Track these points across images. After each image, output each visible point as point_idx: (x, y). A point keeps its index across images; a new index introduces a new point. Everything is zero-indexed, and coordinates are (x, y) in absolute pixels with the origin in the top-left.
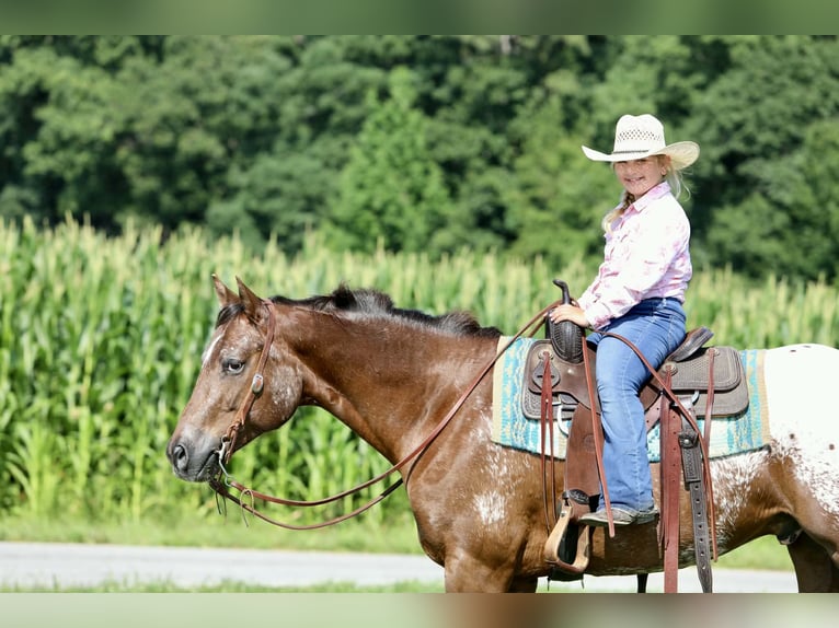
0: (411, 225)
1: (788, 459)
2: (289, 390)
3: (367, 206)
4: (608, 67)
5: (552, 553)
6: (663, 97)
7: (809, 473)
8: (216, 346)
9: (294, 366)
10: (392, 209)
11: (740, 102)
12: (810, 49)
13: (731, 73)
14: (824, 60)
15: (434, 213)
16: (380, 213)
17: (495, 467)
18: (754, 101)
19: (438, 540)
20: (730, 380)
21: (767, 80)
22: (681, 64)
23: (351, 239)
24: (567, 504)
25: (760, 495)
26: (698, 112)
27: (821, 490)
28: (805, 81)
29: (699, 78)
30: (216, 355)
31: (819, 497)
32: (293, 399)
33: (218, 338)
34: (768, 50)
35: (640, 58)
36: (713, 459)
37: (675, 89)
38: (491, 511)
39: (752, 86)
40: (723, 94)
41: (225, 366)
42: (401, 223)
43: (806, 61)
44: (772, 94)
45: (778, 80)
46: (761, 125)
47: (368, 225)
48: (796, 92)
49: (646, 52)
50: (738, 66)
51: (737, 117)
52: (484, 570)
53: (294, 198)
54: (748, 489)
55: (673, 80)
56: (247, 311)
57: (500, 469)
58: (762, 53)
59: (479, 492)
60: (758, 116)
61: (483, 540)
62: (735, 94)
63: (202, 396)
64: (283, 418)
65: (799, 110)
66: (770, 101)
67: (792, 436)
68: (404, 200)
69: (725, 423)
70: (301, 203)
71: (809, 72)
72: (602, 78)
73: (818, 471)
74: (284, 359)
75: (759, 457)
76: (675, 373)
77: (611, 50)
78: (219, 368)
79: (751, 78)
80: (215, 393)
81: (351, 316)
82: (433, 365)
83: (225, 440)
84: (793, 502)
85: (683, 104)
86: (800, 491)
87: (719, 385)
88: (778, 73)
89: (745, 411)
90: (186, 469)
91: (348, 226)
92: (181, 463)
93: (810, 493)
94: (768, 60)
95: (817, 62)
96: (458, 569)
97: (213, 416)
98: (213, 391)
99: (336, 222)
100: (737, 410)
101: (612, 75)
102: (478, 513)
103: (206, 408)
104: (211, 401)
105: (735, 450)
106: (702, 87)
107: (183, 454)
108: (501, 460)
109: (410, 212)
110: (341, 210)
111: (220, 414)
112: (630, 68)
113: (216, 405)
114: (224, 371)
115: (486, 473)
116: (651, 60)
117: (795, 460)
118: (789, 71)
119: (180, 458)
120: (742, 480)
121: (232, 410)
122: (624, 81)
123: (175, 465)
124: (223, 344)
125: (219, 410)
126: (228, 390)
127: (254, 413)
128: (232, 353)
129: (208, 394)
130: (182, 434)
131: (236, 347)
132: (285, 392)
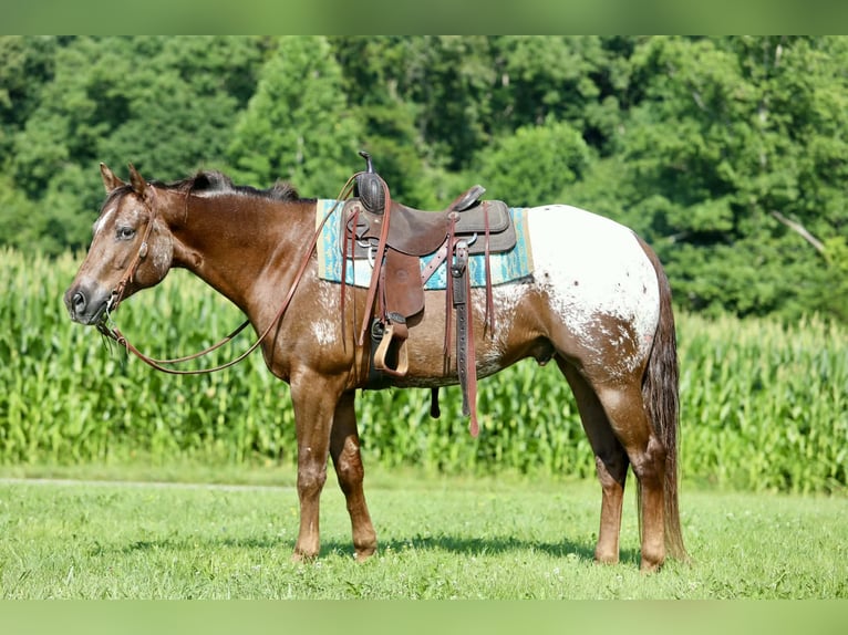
1: (544, 293)
2: (165, 256)
4: (26, 119)
5: (380, 362)
6: (74, 142)
7: (560, 305)
8: (111, 217)
9: (169, 238)
11: (139, 146)
12: (196, 103)
13: (130, 122)
14: (207, 112)
17: (325, 300)
18: (150, 146)
19: (285, 360)
20: (501, 224)
21: (160, 128)
22: (88, 115)
24: (389, 324)
25: (523, 320)
26: (104, 155)
27: (568, 318)
28: (192, 130)
29: (104, 127)
30: (111, 223)
31: (568, 324)
32: (168, 264)
33: (111, 211)
34: (160, 103)
35: (53, 110)
36: (494, 286)
37: (85, 137)
38: (325, 334)
39: (148, 133)
40: (124, 140)
41: (119, 233)
43: (190, 112)
44: (164, 140)
45: (170, 128)
46: (156, 165)
48: (184, 139)
49: (59, 105)
50: (136, 117)
51: (136, 159)
52: (322, 381)
54: (514, 314)
55: (82, 129)
56: (137, 191)
57: (329, 302)
58: (155, 105)
59: (315, 320)
60: (153, 158)
61: (320, 357)
62: (135, 140)
63: (98, 255)
65: (187, 154)
66: (163, 146)
67: (547, 275)
69: (500, 256)
71: (194, 122)
72: (22, 128)
73: (567, 303)
74: (163, 231)
75: (522, 289)
76: (458, 220)
77: (30, 105)
78: (113, 234)
79: (147, 127)
80: (109, 254)
81: (207, 194)
82: (272, 227)
83: (115, 293)
84: (549, 327)
85: (92, 149)
86: (554, 320)
87: (493, 227)
88: (168, 123)
89: (513, 248)
90: (83, 313)
92: (79, 308)
93: (561, 321)
94: (160, 111)
95: (201, 114)
96: (302, 382)
97: (107, 271)
98: (107, 252)
100: (507, 248)
101: (30, 124)
102: (315, 337)
103: (102, 265)
104: (105, 259)
105: (508, 279)
106: (105, 135)
107: (81, 300)
108: (330, 293)
111: (112, 271)
112: (46, 119)
113: (109, 263)
114: (118, 236)
115: (320, 305)
116: (64, 113)
117: (550, 294)
118: (178, 121)
119: (78, 304)
120: (509, 306)
121: (122, 268)
122: (42, 129)
123: (74, 308)
124: (116, 215)
125: (112, 267)
126: (120, 251)
127: (139, 272)
128: (125, 222)
129: (103, 254)
130: (81, 284)
131: (128, 219)
132: (163, 258)
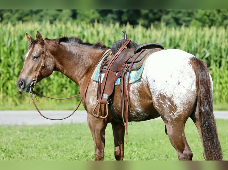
0: (217, 19)
2: (51, 65)
3: (205, 14)
8: (29, 52)
9: (52, 58)
10: (212, 15)
15: (224, 15)
16: (208, 16)
23: (201, 24)
27: (153, 95)
30: (30, 54)
32: (52, 68)
33: (30, 50)
38: (93, 102)
41: (34, 58)
42: (214, 19)
47: (206, 19)
53: (185, 13)
54: (139, 94)
57: (95, 89)
63: (27, 67)
64: (50, 73)
67: (147, 78)
68: (215, 12)
70: (187, 15)
73: (153, 89)
74: (49, 56)
83: (34, 80)
89: (140, 68)
90: (24, 88)
91: (200, 20)
92: (22, 87)
97: (31, 72)
98: (30, 65)
99: (197, 19)
100: (137, 68)
102: (90, 102)
103: (28, 70)
104: (30, 68)
107: (22, 84)
108: (95, 86)
109: (217, 15)
110: (198, 16)
111: (32, 72)
113: (31, 69)
114: (33, 59)
115: (92, 91)
117: (149, 85)
119: (21, 85)
121: (36, 70)
123: (20, 87)
124: (32, 52)
125: (32, 71)
126: (35, 65)
127: (42, 71)
128: (35, 54)
129: (28, 66)
130: (22, 78)
131: (36, 52)
132: (50, 66)
